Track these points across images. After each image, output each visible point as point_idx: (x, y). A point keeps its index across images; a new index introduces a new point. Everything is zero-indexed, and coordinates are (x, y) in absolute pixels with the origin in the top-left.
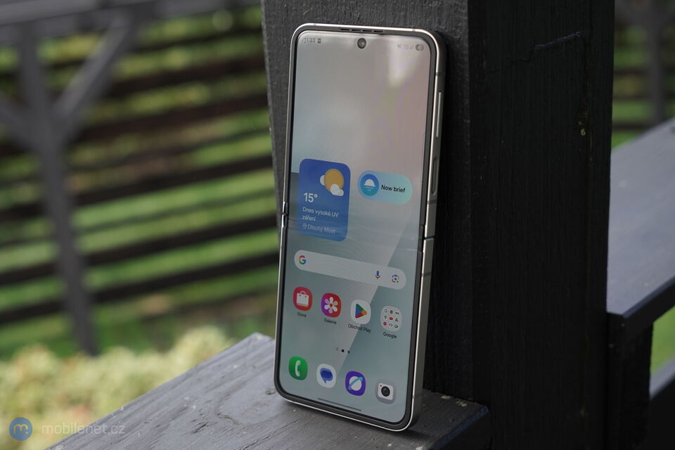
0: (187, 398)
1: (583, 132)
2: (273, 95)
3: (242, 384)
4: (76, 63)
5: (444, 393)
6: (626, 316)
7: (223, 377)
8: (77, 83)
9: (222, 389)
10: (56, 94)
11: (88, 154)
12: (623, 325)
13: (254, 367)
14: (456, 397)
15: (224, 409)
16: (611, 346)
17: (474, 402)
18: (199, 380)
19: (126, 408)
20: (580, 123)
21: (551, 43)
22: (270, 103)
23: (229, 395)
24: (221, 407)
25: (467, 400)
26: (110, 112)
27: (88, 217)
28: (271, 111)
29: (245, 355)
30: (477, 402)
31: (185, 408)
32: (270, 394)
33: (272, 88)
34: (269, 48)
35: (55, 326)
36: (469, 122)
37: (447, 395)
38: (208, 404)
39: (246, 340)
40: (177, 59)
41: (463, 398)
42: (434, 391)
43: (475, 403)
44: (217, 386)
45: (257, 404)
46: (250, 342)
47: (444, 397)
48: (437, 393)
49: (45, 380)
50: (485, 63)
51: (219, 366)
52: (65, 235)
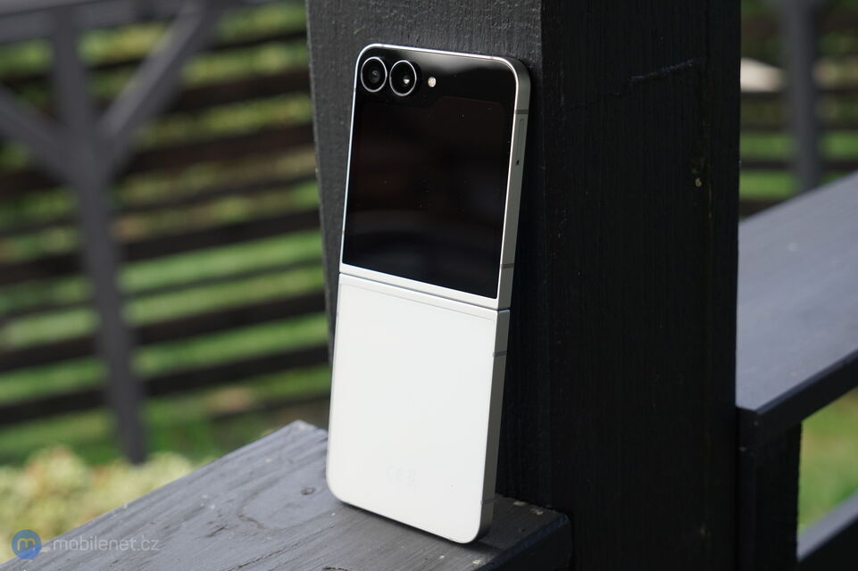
0: (205, 496)
1: (698, 183)
2: (319, 130)
3: (272, 483)
4: (131, 63)
5: (518, 498)
6: (760, 413)
7: (252, 473)
8: (131, 91)
9: (250, 486)
10: (103, 105)
11: (146, 189)
12: (756, 423)
13: (291, 462)
14: (532, 504)
15: (248, 511)
16: (743, 449)
17: (552, 509)
18: (222, 475)
19: (130, 505)
20: (694, 171)
21: (652, 74)
22: (316, 139)
23: (256, 494)
24: (246, 508)
25: (545, 507)
26: (178, 130)
27: (141, 276)
28: (317, 149)
29: (282, 447)
30: (556, 510)
31: (202, 508)
32: (306, 494)
33: (318, 121)
34: (315, 73)
35: (92, 425)
36: (544, 168)
37: (521, 500)
38: (230, 504)
39: (285, 429)
40: (273, 60)
41: (540, 505)
42: (507, 496)
43: (554, 511)
44: (244, 483)
45: (289, 505)
46: (289, 432)
47: (517, 503)
48: (509, 499)
49: (70, 494)
50: (562, 98)
51: (249, 459)
52: (109, 300)
